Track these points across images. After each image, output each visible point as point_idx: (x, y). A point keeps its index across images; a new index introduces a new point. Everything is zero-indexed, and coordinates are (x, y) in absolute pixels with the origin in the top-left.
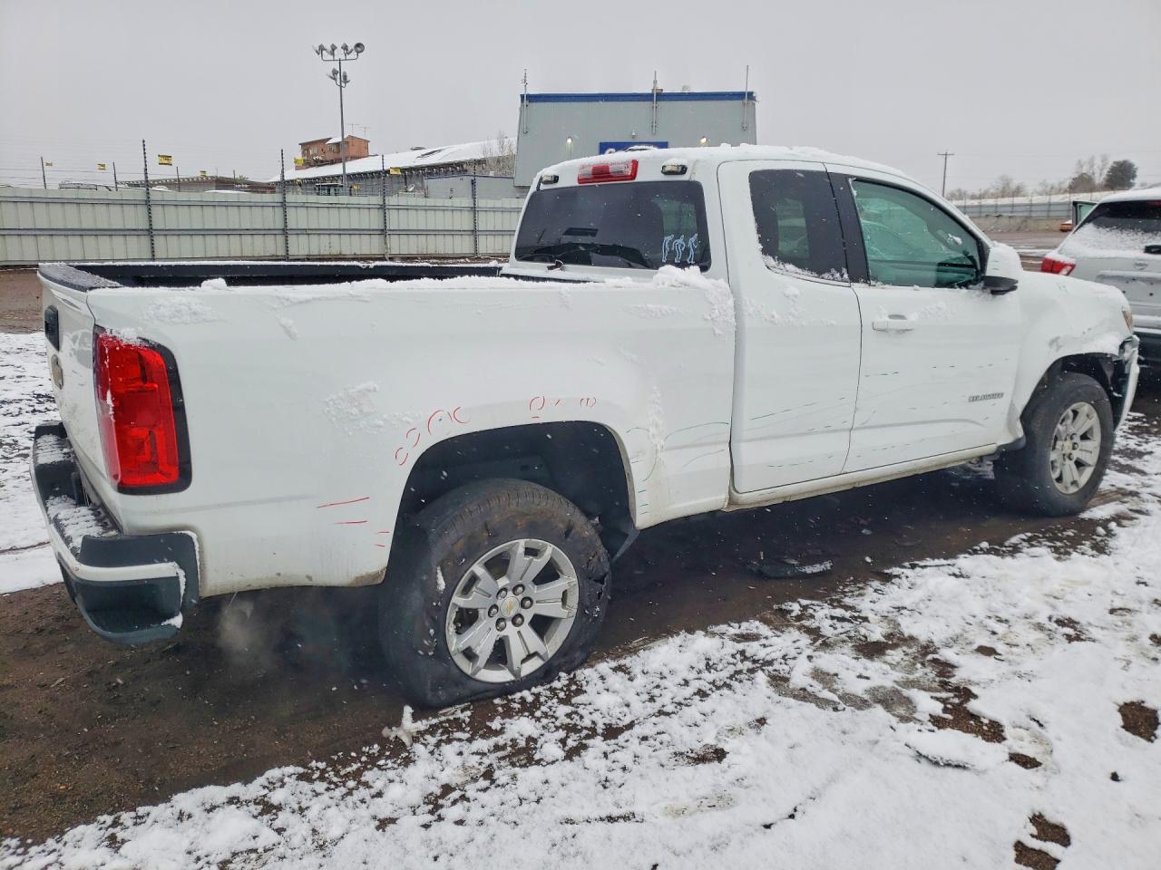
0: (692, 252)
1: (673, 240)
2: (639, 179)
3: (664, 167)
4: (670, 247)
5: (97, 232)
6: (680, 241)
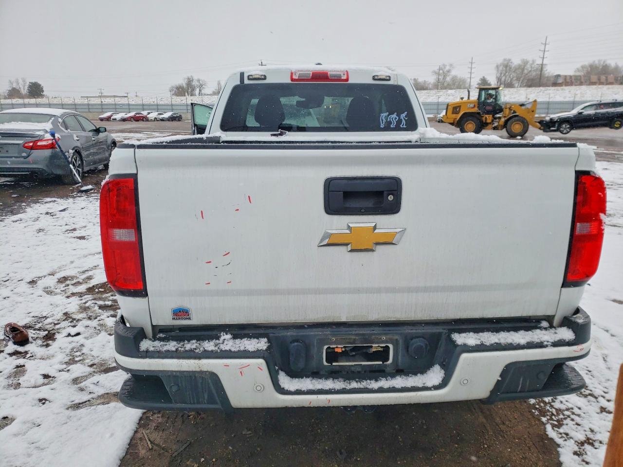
0: (404, 121)
1: (388, 116)
2: (350, 81)
3: (374, 77)
4: (386, 119)
6: (394, 116)
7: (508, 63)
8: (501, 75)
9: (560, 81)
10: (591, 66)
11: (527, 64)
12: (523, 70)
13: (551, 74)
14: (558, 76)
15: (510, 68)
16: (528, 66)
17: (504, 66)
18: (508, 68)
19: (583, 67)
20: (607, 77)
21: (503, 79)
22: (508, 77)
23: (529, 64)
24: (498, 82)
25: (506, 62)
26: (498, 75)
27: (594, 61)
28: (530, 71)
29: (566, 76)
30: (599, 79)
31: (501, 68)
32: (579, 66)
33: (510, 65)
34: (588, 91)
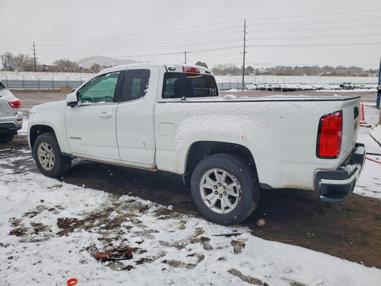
7: (9, 55)
8: (6, 62)
9: (47, 69)
10: (61, 61)
11: (23, 57)
12: (21, 60)
13: (40, 64)
14: (45, 66)
15: (12, 58)
16: (24, 58)
17: (6, 57)
18: (10, 58)
19: (57, 62)
20: (72, 68)
21: (8, 65)
22: (11, 64)
23: (24, 56)
24: (4, 67)
25: (8, 54)
26: (4, 62)
27: (62, 59)
28: (26, 61)
29: (49, 66)
30: (68, 69)
31: (4, 58)
32: (54, 61)
33: (11, 57)
34: (71, 75)
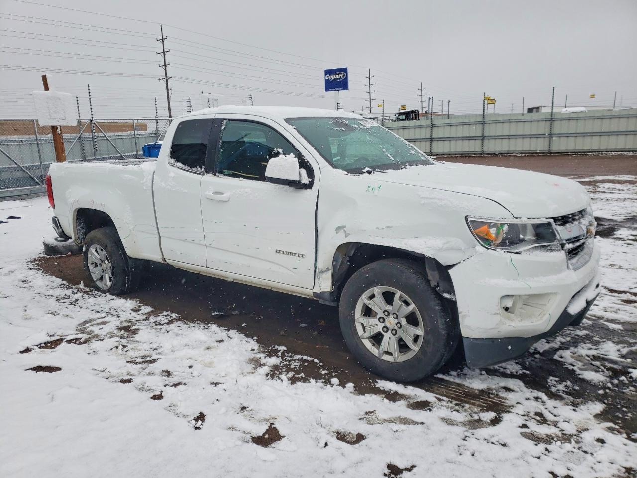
5: (584, 135)
